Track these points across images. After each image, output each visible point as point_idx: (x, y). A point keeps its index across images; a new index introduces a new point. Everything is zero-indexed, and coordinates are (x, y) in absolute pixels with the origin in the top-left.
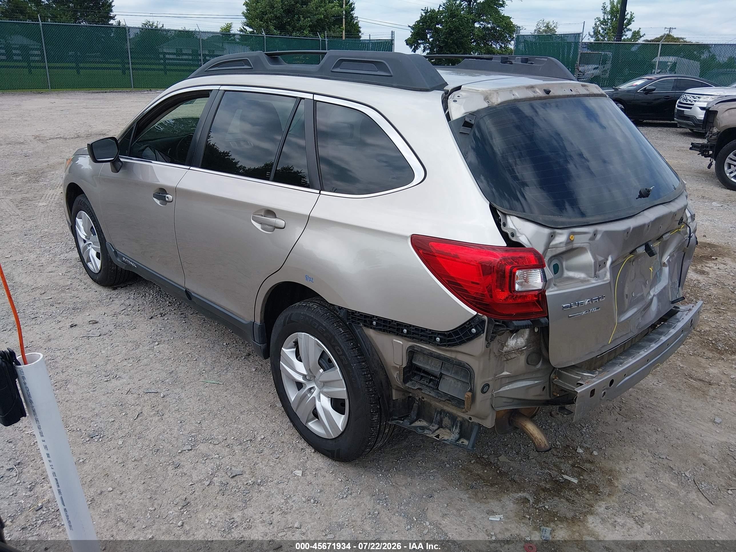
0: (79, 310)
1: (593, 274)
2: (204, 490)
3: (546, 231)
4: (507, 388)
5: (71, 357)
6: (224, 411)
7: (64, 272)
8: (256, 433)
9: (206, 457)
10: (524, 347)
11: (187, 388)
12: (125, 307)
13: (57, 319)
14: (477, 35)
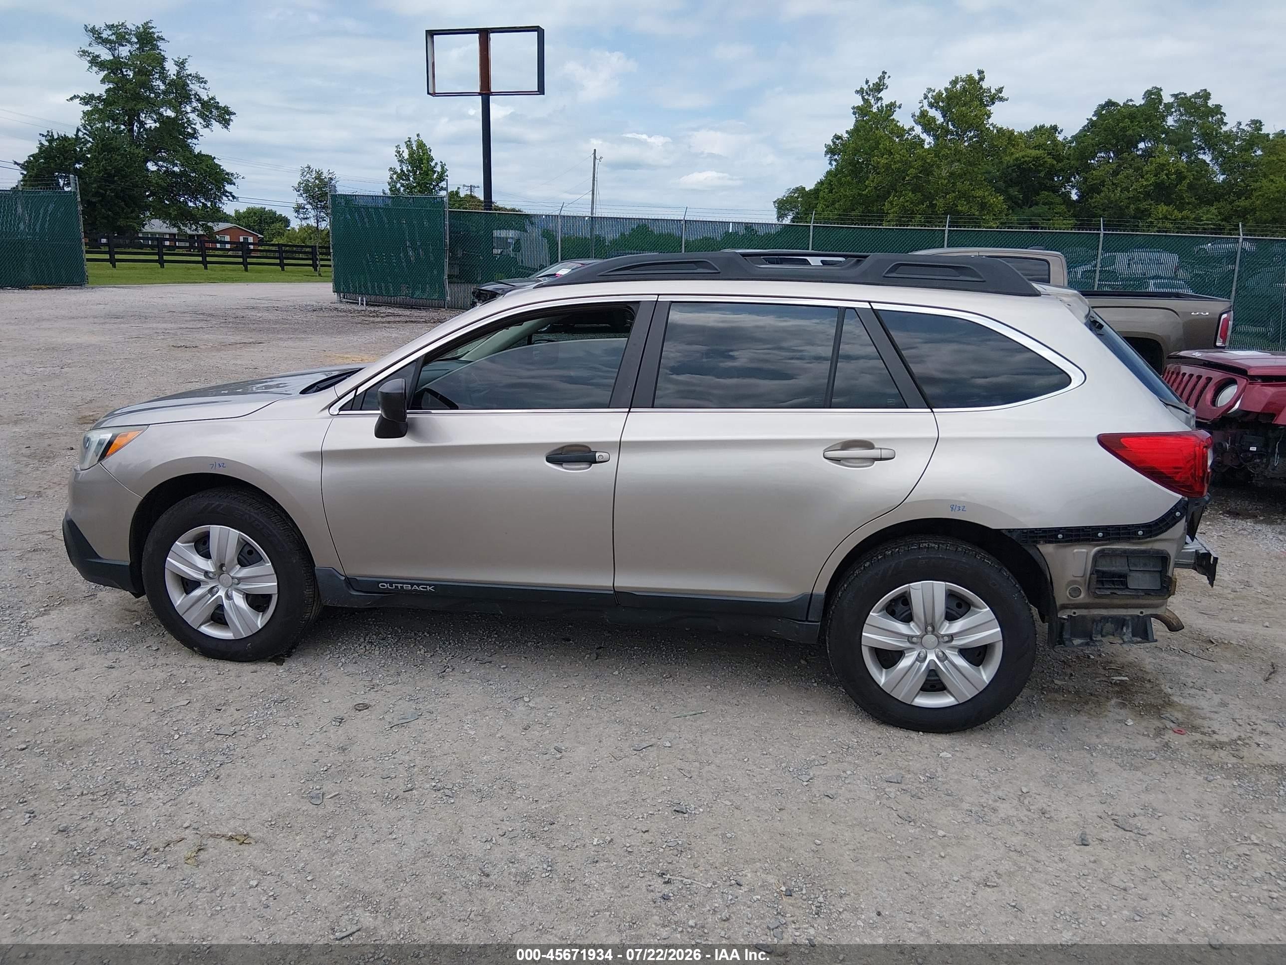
0: (292, 701)
14: (156, 183)
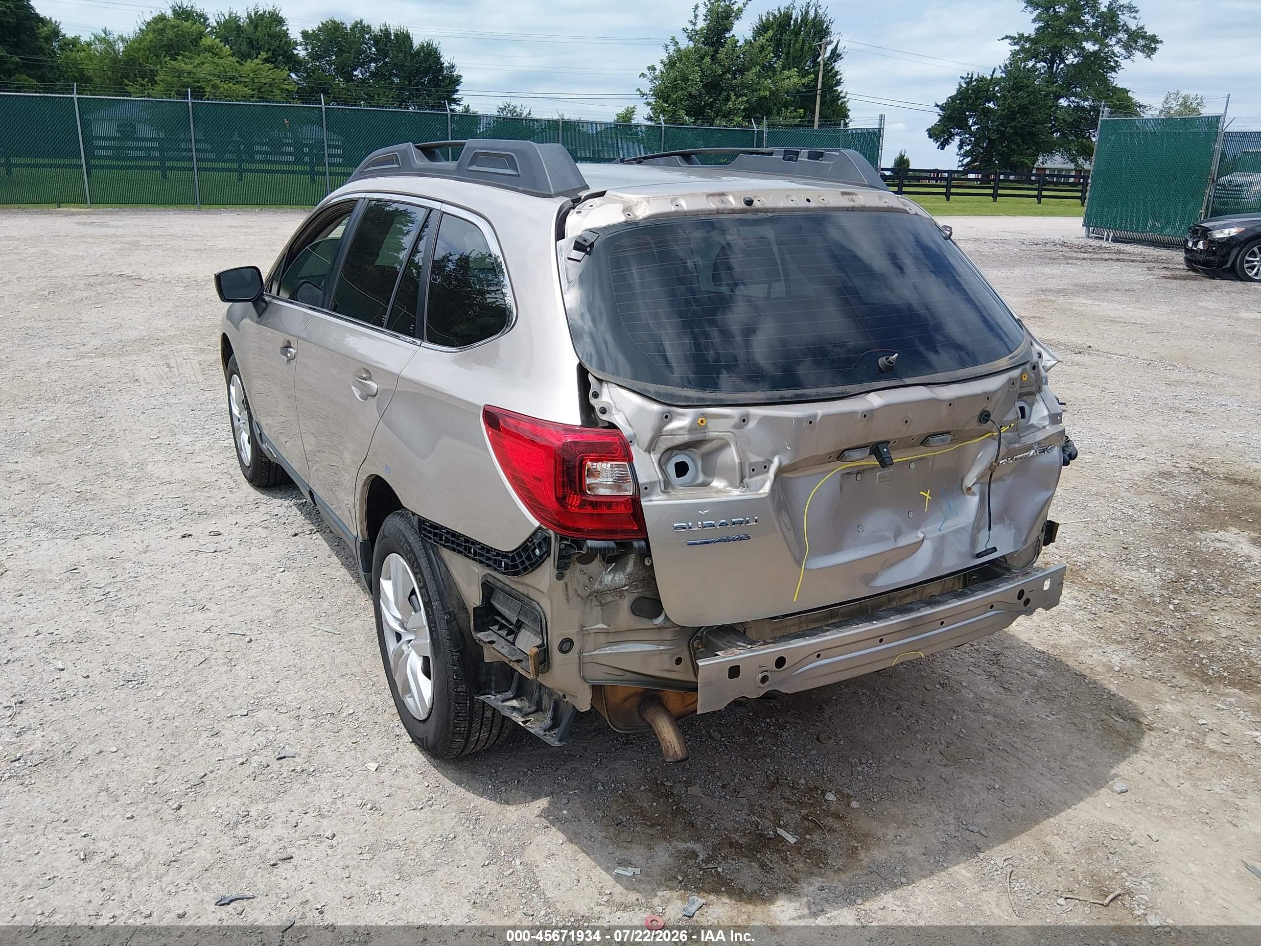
0: (205, 516)
1: (738, 481)
2: (232, 769)
3: (656, 407)
4: (607, 650)
5: (160, 577)
6: (320, 671)
7: (215, 465)
8: (346, 705)
9: (260, 728)
10: (624, 587)
11: (288, 633)
12: (269, 517)
13: (171, 525)
14: (1063, 119)
